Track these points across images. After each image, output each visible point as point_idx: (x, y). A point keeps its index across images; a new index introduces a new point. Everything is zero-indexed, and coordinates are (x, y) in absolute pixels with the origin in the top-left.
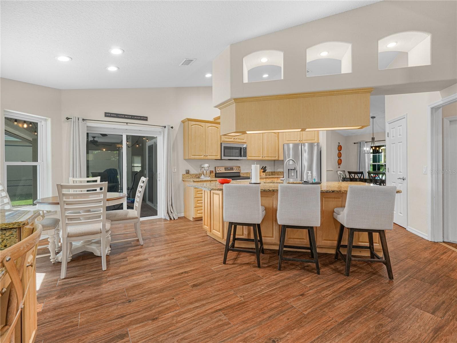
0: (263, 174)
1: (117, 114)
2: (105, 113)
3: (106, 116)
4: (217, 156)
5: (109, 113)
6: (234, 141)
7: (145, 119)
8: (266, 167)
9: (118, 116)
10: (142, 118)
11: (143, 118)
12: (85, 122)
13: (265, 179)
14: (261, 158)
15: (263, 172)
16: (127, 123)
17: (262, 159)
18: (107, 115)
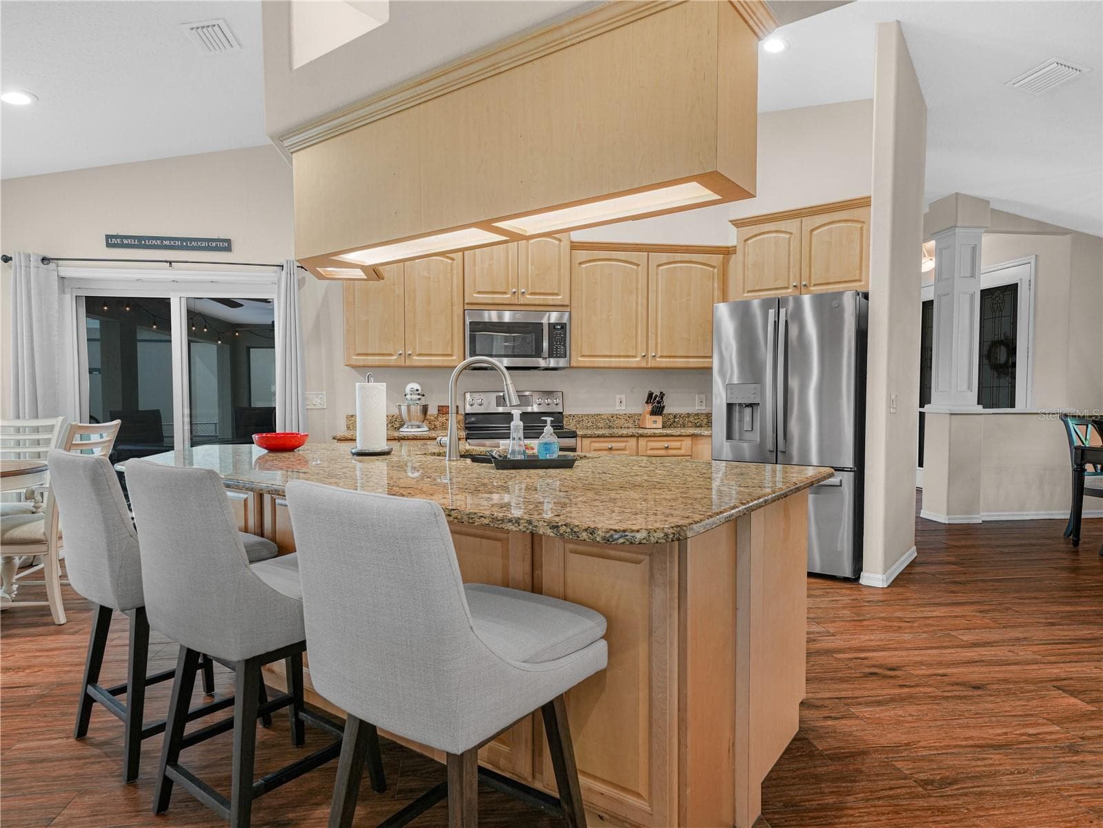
0: (655, 422)
1: (140, 238)
2: (106, 235)
3: (109, 245)
4: (451, 355)
5: (116, 237)
6: (516, 302)
7: (224, 245)
8: (662, 395)
9: (141, 242)
10: (214, 244)
11: (217, 245)
12: (52, 265)
13: (635, 439)
14: (635, 362)
15: (653, 413)
16: (170, 263)
17: (644, 364)
18: (114, 241)
